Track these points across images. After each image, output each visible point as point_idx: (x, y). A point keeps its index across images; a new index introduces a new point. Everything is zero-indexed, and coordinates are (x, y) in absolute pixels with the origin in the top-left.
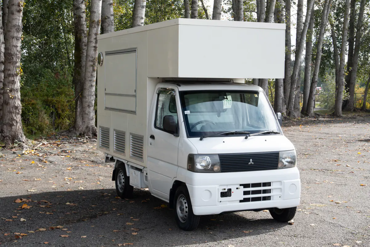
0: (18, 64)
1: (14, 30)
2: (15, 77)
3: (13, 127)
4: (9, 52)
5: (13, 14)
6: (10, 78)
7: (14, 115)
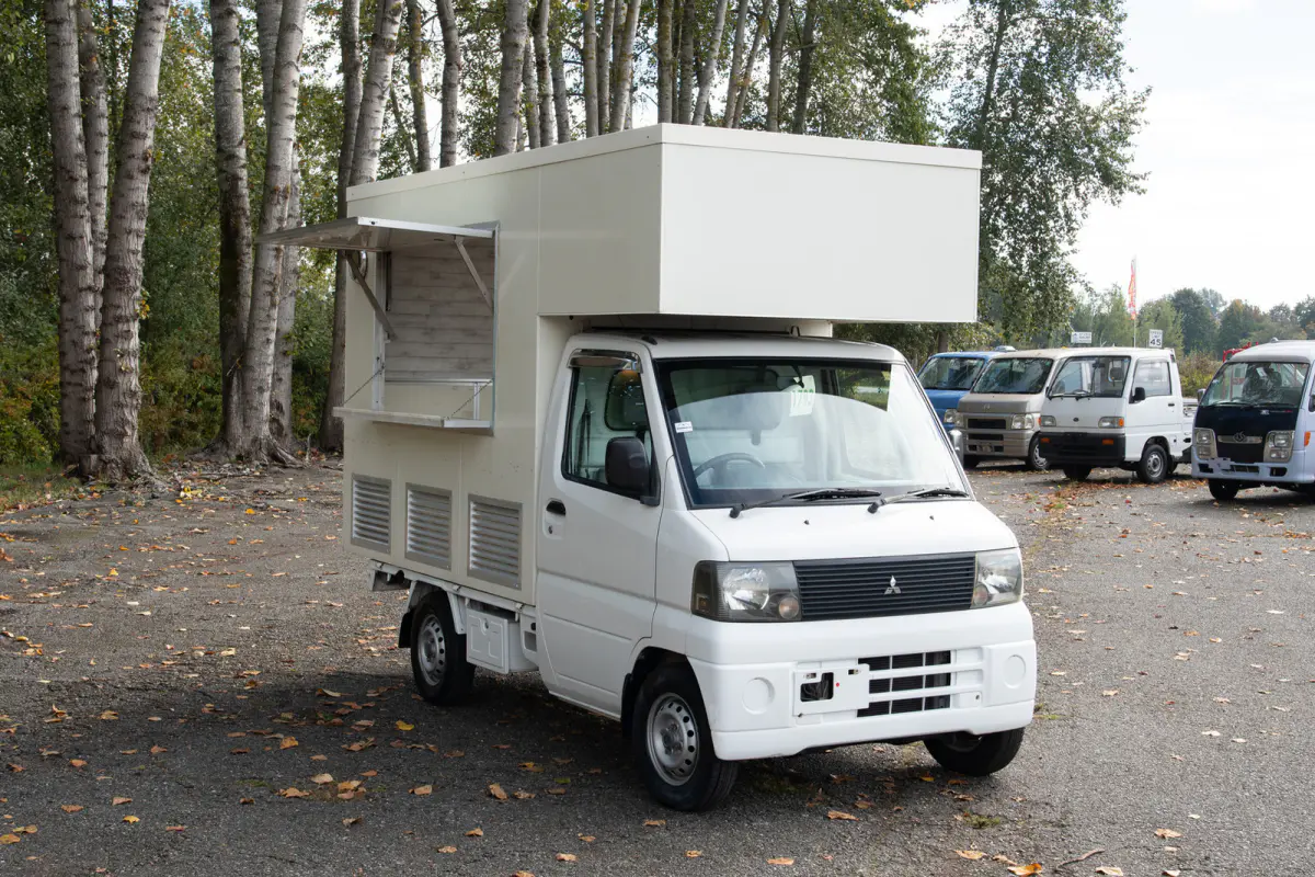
0: (138, 294)
1: (131, 214)
2: (131, 324)
3: (126, 440)
4: (121, 264)
5: (131, 177)
6: (120, 326)
7: (126, 412)
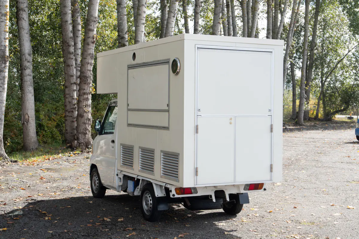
0: (91, 85)
1: (89, 57)
2: (89, 95)
3: (87, 135)
4: (85, 75)
5: (88, 44)
6: (85, 96)
7: (87, 126)
